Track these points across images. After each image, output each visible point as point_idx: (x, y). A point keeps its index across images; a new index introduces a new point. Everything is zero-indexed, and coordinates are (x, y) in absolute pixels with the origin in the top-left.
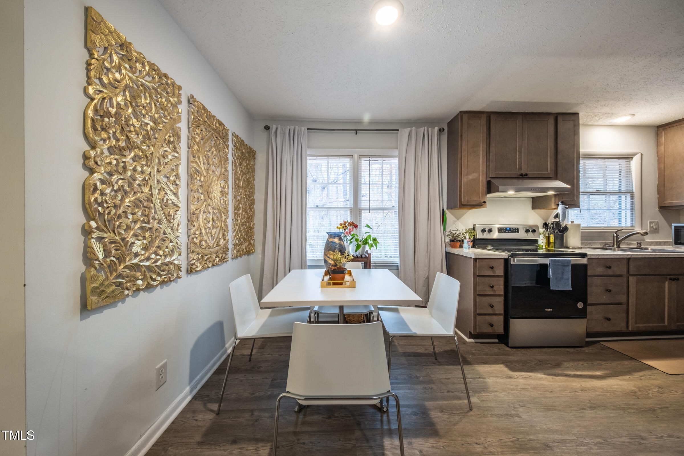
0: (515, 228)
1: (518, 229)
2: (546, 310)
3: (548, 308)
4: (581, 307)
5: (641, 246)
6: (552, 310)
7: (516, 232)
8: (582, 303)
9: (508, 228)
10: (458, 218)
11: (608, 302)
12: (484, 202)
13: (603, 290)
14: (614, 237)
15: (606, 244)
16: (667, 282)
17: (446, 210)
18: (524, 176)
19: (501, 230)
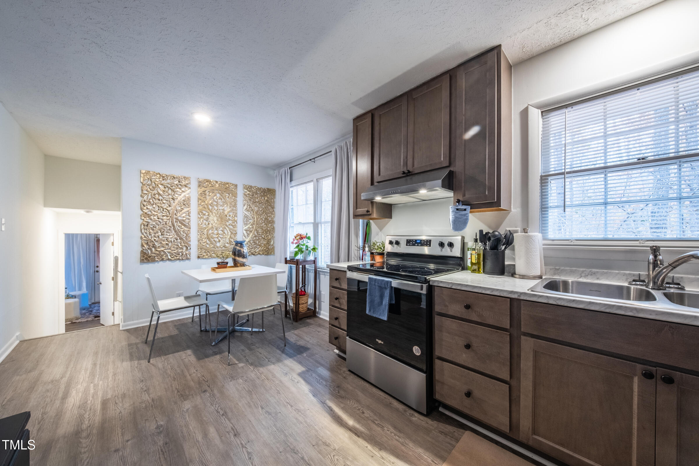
0: (427, 240)
2: (377, 340)
3: (379, 340)
4: (418, 354)
6: (382, 343)
7: (427, 246)
8: (418, 348)
9: (418, 240)
10: (381, 229)
11: (471, 366)
12: (368, 211)
13: (462, 343)
14: (649, 263)
15: (637, 278)
16: (637, 377)
17: (371, 221)
18: (408, 174)
19: (409, 242)
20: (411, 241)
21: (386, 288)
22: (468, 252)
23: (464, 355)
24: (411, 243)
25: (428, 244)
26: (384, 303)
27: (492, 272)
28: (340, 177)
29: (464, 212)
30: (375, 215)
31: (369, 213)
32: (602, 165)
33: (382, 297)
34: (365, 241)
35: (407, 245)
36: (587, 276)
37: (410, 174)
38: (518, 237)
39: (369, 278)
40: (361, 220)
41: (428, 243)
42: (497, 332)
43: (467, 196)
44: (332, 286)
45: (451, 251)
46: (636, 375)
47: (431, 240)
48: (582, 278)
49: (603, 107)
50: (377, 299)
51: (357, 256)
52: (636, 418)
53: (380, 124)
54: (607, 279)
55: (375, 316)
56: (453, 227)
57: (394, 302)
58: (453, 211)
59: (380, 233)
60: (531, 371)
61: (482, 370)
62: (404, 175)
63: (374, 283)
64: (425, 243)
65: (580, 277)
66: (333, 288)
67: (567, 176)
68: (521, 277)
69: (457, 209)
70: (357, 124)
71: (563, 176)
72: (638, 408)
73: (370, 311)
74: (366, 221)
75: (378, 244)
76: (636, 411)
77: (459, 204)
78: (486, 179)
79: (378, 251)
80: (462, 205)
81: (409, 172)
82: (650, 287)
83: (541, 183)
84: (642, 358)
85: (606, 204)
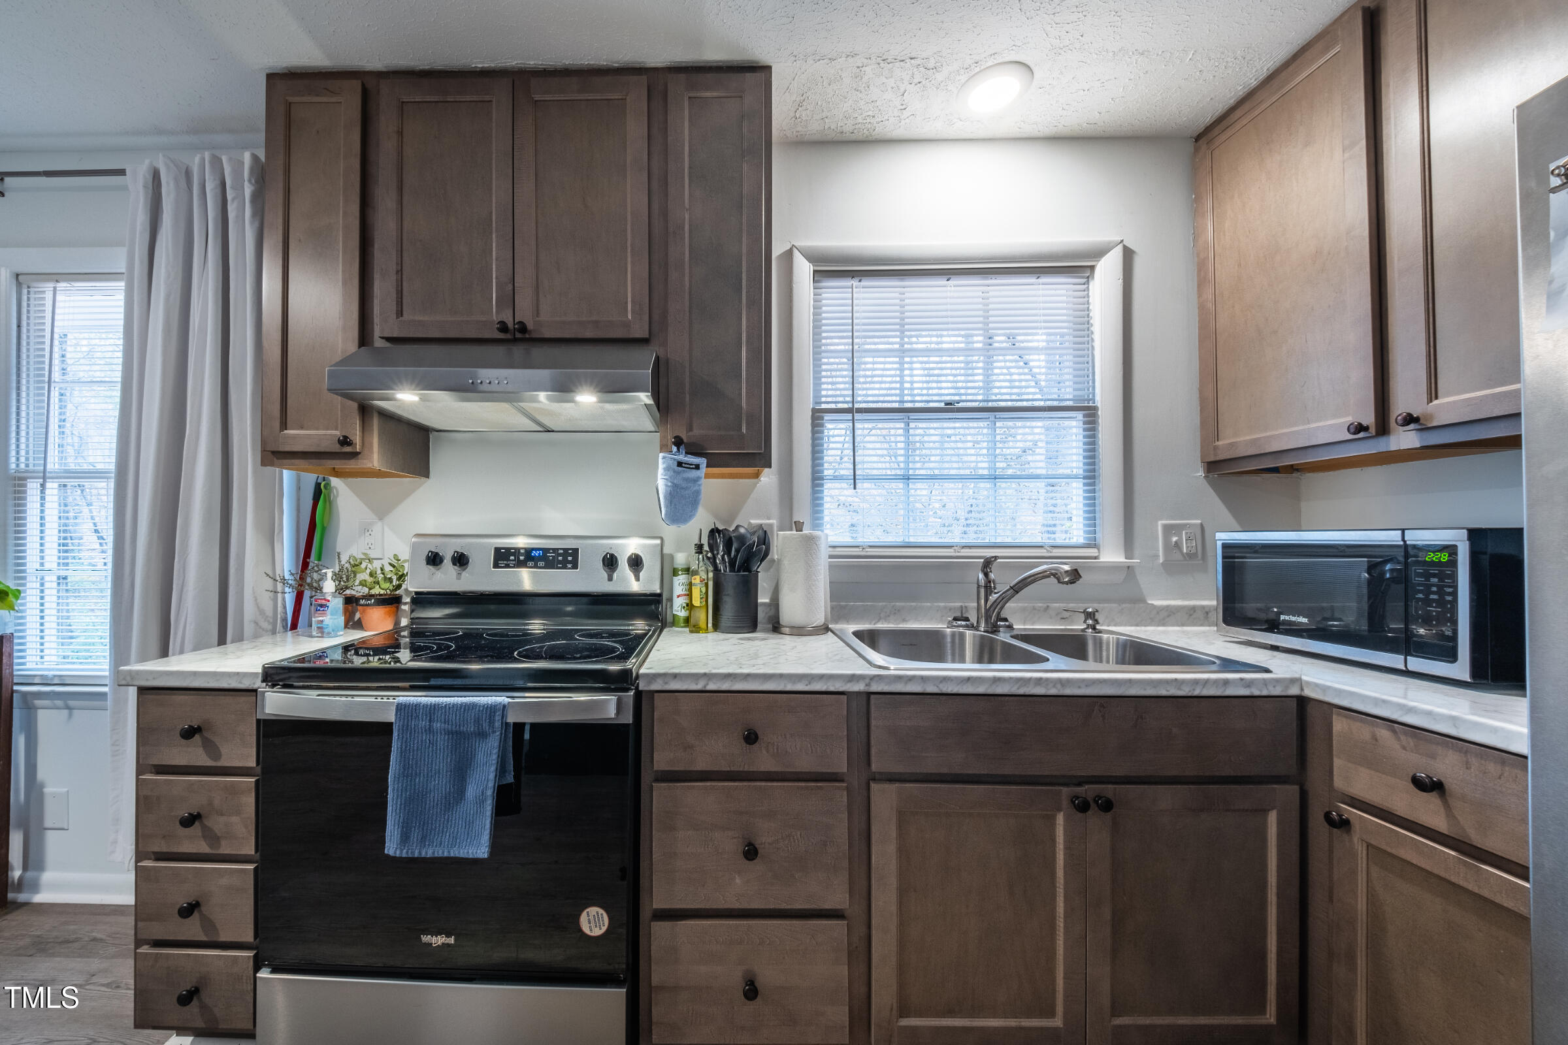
0: (566, 550)
1: (575, 551)
2: (426, 939)
3: (437, 933)
4: (597, 932)
5: (1098, 627)
6: (452, 940)
7: (565, 567)
8: (601, 911)
9: (536, 549)
10: (382, 511)
11: (756, 905)
12: (345, 441)
13: (731, 844)
14: (979, 586)
15: (958, 614)
16: (1062, 813)
17: (335, 481)
18: (518, 335)
19: (504, 557)
20: (513, 554)
21: (483, 735)
22: (675, 579)
23: (738, 881)
24: (512, 558)
25: (570, 562)
26: (471, 792)
27: (739, 627)
28: (178, 286)
29: (694, 474)
30: (375, 459)
31: (347, 449)
32: (896, 405)
33: (461, 771)
34: (307, 554)
35: (496, 566)
36: (889, 616)
37: (527, 336)
38: (781, 541)
39: (400, 708)
40: (286, 474)
41: (570, 558)
42: (820, 788)
43: (697, 432)
44: (155, 766)
45: (610, 579)
46: (1059, 810)
47: (577, 550)
48: (881, 622)
49: (897, 295)
50: (440, 785)
51: (269, 613)
52: (1062, 895)
53: (400, 133)
54: (916, 620)
55: (430, 855)
56: (666, 511)
57: (510, 779)
58: (667, 469)
59: (377, 527)
60: (893, 866)
61: (784, 906)
62: (501, 336)
63: (423, 723)
64: (560, 558)
65: (879, 621)
66: (158, 773)
67: (857, 416)
68: (795, 631)
69: (680, 464)
70: (290, 99)
71: (849, 416)
72: (1065, 873)
73: (405, 838)
74: (310, 479)
75: (377, 565)
76: (1062, 881)
77: (678, 449)
78: (740, 394)
79: (376, 591)
80: (686, 453)
81: (523, 328)
82: (982, 629)
83: (814, 425)
84: (1070, 773)
85: (908, 479)
